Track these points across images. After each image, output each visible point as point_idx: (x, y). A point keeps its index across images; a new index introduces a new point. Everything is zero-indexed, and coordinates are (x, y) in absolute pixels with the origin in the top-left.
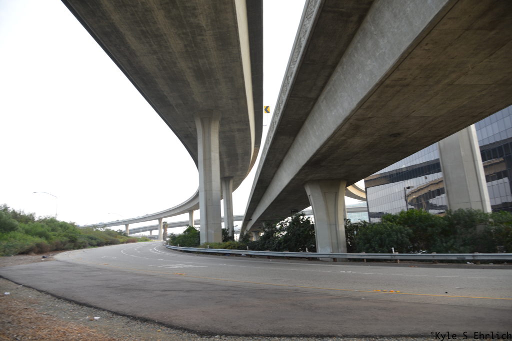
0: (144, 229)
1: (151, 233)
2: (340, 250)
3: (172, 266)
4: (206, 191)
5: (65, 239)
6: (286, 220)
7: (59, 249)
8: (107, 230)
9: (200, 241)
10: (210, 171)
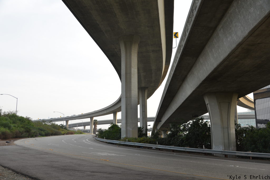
0: (80, 125)
1: (84, 128)
2: (230, 148)
3: (100, 154)
4: (126, 97)
5: (23, 129)
6: (188, 122)
7: (18, 136)
8: (53, 124)
9: (121, 135)
10: (130, 82)
